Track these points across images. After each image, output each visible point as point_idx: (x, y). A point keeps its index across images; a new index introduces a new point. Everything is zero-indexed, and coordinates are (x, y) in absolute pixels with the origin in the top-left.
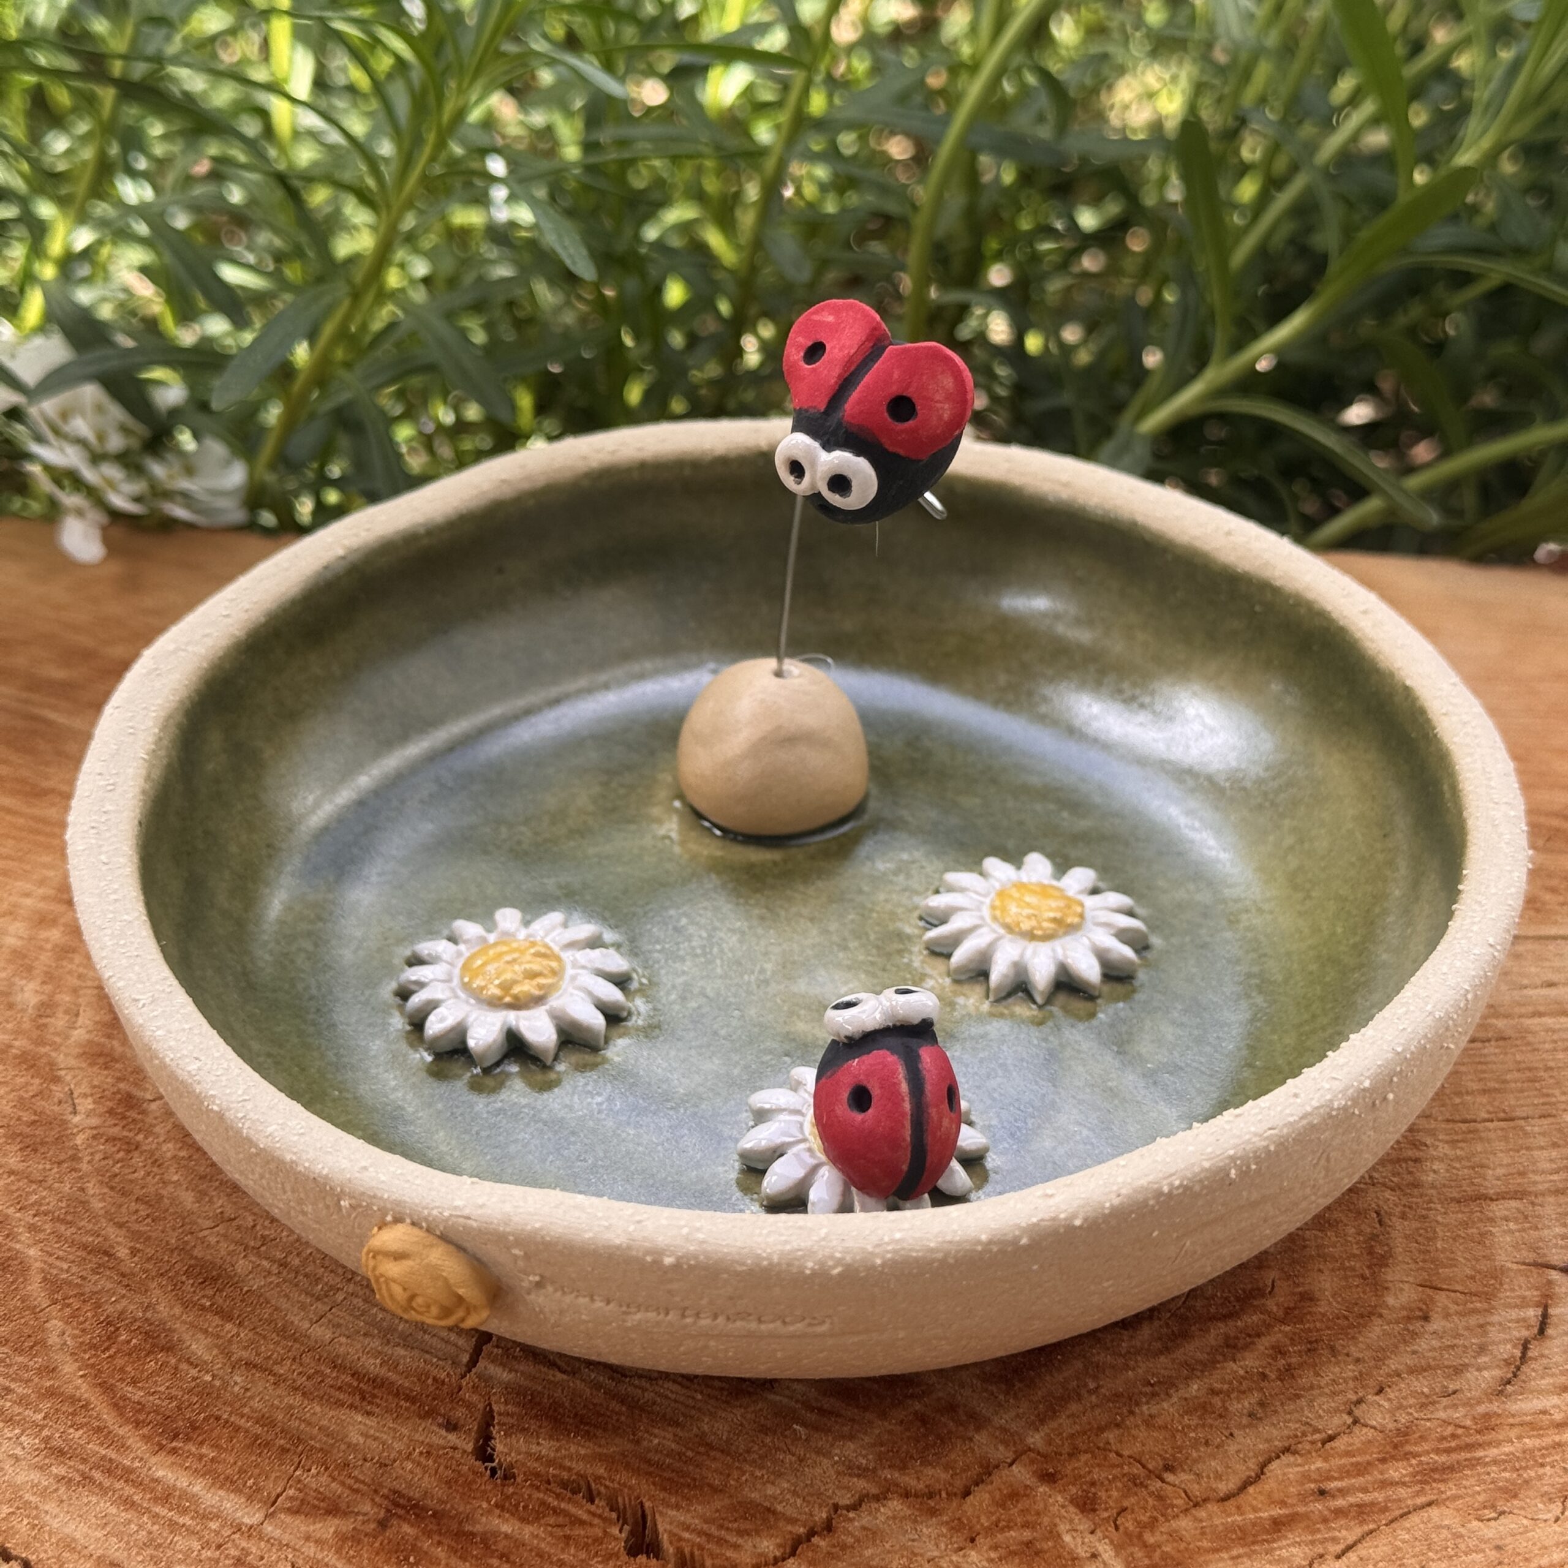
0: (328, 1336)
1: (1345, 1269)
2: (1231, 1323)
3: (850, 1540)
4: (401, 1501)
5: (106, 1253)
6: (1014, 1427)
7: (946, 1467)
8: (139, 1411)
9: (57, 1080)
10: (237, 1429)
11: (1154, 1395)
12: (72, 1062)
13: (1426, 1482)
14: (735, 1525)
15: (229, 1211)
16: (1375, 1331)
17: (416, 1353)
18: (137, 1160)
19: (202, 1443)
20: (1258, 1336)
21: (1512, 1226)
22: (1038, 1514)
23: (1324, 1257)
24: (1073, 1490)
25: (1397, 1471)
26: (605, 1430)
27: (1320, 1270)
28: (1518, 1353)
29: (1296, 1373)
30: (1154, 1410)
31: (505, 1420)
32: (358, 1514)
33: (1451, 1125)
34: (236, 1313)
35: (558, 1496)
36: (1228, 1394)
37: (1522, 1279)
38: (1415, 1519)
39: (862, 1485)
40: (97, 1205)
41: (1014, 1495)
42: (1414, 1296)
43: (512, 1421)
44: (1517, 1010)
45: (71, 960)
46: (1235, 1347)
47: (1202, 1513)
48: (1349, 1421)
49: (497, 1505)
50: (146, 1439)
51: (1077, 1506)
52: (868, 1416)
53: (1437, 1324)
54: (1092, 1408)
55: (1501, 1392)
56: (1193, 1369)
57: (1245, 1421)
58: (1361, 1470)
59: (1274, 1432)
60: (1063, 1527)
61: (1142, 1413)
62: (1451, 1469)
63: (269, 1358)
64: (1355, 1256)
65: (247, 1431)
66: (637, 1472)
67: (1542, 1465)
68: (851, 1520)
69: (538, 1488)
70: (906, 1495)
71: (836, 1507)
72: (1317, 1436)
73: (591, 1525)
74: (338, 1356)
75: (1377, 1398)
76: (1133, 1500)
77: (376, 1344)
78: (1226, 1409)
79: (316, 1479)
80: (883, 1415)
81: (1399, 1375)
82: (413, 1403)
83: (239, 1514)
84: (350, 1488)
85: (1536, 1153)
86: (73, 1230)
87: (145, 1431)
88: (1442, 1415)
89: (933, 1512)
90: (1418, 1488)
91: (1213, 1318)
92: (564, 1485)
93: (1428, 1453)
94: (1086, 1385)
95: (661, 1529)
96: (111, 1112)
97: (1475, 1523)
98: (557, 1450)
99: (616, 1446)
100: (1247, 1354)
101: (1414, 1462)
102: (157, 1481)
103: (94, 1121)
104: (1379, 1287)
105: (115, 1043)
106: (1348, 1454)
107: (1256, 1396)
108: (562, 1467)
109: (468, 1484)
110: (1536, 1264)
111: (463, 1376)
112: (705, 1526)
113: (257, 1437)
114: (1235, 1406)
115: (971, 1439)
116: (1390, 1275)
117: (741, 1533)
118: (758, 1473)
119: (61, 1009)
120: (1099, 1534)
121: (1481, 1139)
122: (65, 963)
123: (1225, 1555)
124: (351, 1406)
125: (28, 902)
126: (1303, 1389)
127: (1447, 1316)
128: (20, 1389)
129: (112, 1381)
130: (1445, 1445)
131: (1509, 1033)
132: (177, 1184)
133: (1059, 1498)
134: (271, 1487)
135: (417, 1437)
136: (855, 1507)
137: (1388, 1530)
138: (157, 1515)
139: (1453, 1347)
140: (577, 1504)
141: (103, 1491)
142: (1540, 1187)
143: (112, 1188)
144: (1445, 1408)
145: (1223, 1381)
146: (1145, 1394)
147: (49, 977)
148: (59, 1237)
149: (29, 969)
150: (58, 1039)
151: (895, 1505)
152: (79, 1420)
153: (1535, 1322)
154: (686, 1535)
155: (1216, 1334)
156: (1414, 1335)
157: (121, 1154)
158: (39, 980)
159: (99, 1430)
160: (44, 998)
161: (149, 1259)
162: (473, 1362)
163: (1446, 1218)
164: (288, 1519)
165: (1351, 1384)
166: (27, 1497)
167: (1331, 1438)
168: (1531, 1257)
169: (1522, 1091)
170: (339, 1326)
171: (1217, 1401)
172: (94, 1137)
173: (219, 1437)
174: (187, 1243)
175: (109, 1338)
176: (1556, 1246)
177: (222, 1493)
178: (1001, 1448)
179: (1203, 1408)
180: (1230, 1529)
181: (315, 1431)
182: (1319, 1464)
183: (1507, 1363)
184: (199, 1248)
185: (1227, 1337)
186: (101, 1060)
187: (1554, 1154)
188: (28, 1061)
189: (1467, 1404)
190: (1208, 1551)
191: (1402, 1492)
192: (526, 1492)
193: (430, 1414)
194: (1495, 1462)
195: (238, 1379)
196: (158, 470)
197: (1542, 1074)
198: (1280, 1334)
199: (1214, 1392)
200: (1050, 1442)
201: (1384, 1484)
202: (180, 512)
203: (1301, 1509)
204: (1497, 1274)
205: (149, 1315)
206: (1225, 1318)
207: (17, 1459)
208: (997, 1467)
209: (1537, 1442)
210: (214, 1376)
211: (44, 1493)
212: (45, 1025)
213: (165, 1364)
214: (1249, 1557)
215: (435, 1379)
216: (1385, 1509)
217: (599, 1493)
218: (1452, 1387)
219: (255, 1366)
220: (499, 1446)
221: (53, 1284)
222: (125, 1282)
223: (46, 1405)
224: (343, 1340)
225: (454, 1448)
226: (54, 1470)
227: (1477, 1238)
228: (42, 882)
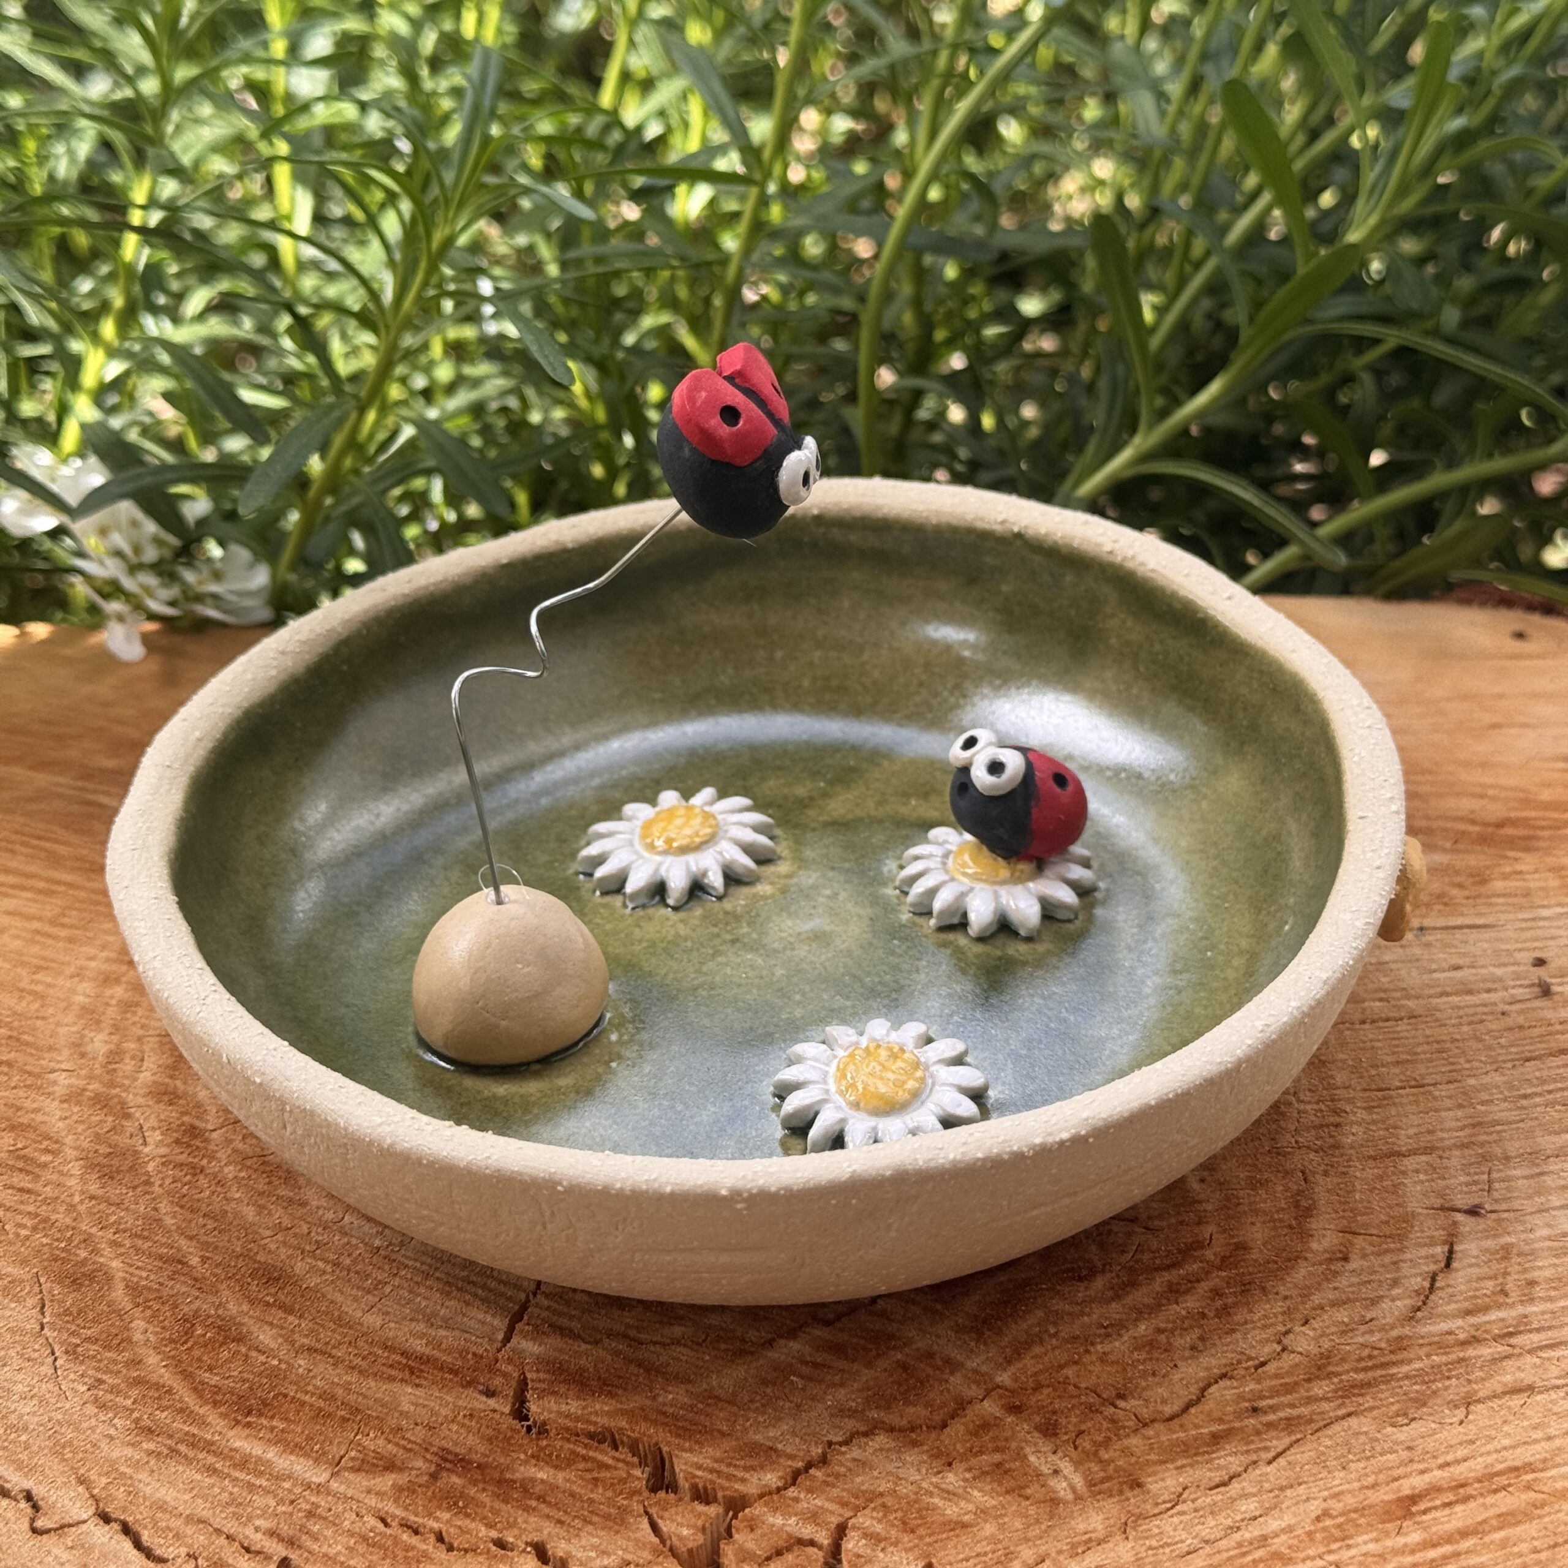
0: (379, 1323)
1: (1274, 1221)
2: (1174, 1272)
3: (843, 1470)
4: (450, 1457)
5: (179, 1262)
6: (984, 1369)
7: (927, 1405)
8: (216, 1393)
9: (128, 1116)
10: (303, 1404)
11: (1108, 1335)
12: (141, 1100)
13: (1347, 1397)
14: (742, 1463)
15: (286, 1222)
16: (1301, 1272)
17: (456, 1333)
18: (203, 1182)
19: (272, 1418)
20: (1198, 1281)
21: (1422, 1177)
22: (1006, 1440)
23: (1256, 1212)
24: (1037, 1419)
25: (1321, 1388)
26: (625, 1390)
27: (1253, 1224)
28: (1427, 1284)
29: (1232, 1311)
30: (1107, 1348)
31: (538, 1385)
32: (411, 1469)
33: (1368, 1094)
34: (297, 1307)
35: (586, 1446)
36: (1172, 1332)
37: (1430, 1222)
38: (1336, 1428)
39: (851, 1424)
40: (169, 1221)
41: (986, 1425)
42: (1336, 1241)
43: (542, 1386)
44: (1427, 992)
45: (134, 1013)
46: (1177, 1292)
47: (1150, 1432)
48: (1279, 1348)
49: (533, 1456)
50: (225, 1416)
51: (1041, 1432)
52: (856, 1366)
53: (1355, 1264)
54: (1053, 1349)
55: (1412, 1318)
56: (1140, 1313)
57: (1187, 1353)
58: (1289, 1389)
59: (1211, 1362)
60: (1028, 1450)
61: (1097, 1352)
62: (1369, 1385)
63: (327, 1343)
64: (1283, 1209)
65: (312, 1405)
66: (654, 1422)
67: (1449, 1378)
68: (843, 1453)
69: (568, 1440)
70: (892, 1430)
71: (830, 1444)
72: (1250, 1363)
73: (616, 1469)
74: (388, 1339)
75: (1303, 1329)
76: (1089, 1424)
77: (421, 1327)
78: (1170, 1344)
79: (373, 1442)
80: (869, 1365)
81: (1322, 1308)
82: (456, 1375)
83: (308, 1475)
84: (404, 1448)
85: (1443, 1114)
86: (150, 1244)
87: (222, 1409)
88: (1361, 1340)
89: (915, 1444)
90: (1340, 1401)
91: (1158, 1269)
92: (591, 1436)
93: (1348, 1372)
94: (1047, 1331)
95: (677, 1470)
96: (177, 1142)
97: (1389, 1429)
98: (584, 1408)
99: (635, 1402)
100: (1188, 1297)
101: (1335, 1380)
102: (236, 1450)
103: (163, 1151)
104: (1305, 1235)
105: (178, 1083)
106: (1277, 1376)
107: (1197, 1332)
108: (588, 1422)
109: (507, 1440)
110: (1442, 1209)
111: (499, 1350)
112: (716, 1465)
113: (320, 1410)
114: (1178, 1342)
115: (947, 1381)
116: (1314, 1224)
117: (746, 1469)
118: (761, 1419)
119: (128, 1056)
120: (1060, 1454)
121: (1394, 1104)
122: (129, 1015)
123: (1171, 1466)
124: (402, 1380)
125: (93, 964)
126: (1238, 1324)
127: (1364, 1256)
128: (110, 1380)
129: (190, 1369)
130: (1363, 1364)
131: (1420, 1011)
132: (239, 1201)
133: (1026, 1427)
134: (335, 1451)
135: (460, 1403)
136: (847, 1442)
137: (1314, 1438)
138: (236, 1479)
139: (1369, 1282)
140: (602, 1452)
141: (188, 1461)
142: (1447, 1143)
143: (182, 1207)
144: (1363, 1334)
145: (1168, 1321)
146: (1100, 1336)
147: (116, 1029)
148: (138, 1250)
149: (98, 1022)
150: (126, 1082)
151: (881, 1440)
152: (165, 1403)
153: (1442, 1258)
154: (699, 1473)
155: (1160, 1282)
156: (1336, 1273)
157: (188, 1177)
158: (107, 1032)
159: (182, 1410)
160: (112, 1046)
161: (217, 1266)
162: (507, 1339)
163: (1363, 1173)
164: (352, 1476)
165: (1280, 1318)
166: (123, 1469)
167: (1263, 1364)
168: (1438, 1202)
169: (1431, 1061)
170: (388, 1313)
171: (1162, 1338)
172: (163, 1164)
173: (287, 1412)
174: (250, 1250)
175: (186, 1333)
176: (1461, 1192)
177: (293, 1458)
178: (974, 1387)
179: (1151, 1345)
180: (1173, 1444)
181: (371, 1403)
182: (1252, 1386)
183: (1418, 1293)
184: (261, 1253)
185: (1170, 1285)
186: (166, 1098)
187: (1460, 1113)
188: (101, 1102)
189: (1382, 1329)
190: (1155, 1463)
191: (1325, 1406)
192: (558, 1444)
193: (469, 1384)
194: (1407, 1377)
195: (302, 1362)
196: (189, 576)
197: (1448, 1045)
198: (1217, 1279)
199: (1160, 1331)
200: (1016, 1380)
201: (1310, 1400)
202: (212, 613)
203: (1237, 1424)
204: (1408, 1219)
205: (220, 1312)
206: (1168, 1267)
207: (112, 1438)
208: (970, 1402)
209: (1444, 1359)
210: (280, 1361)
211: (137, 1465)
212: (115, 1070)
213: (236, 1353)
214: (1192, 1465)
215: (474, 1354)
216: (1310, 1421)
217: (622, 1442)
218: (1369, 1316)
219: (316, 1351)
220: (533, 1407)
221: (134, 1290)
222: (198, 1285)
223: (134, 1393)
224: (392, 1325)
225: (494, 1411)
226: (145, 1445)
227: (1391, 1189)
228: (104, 947)
